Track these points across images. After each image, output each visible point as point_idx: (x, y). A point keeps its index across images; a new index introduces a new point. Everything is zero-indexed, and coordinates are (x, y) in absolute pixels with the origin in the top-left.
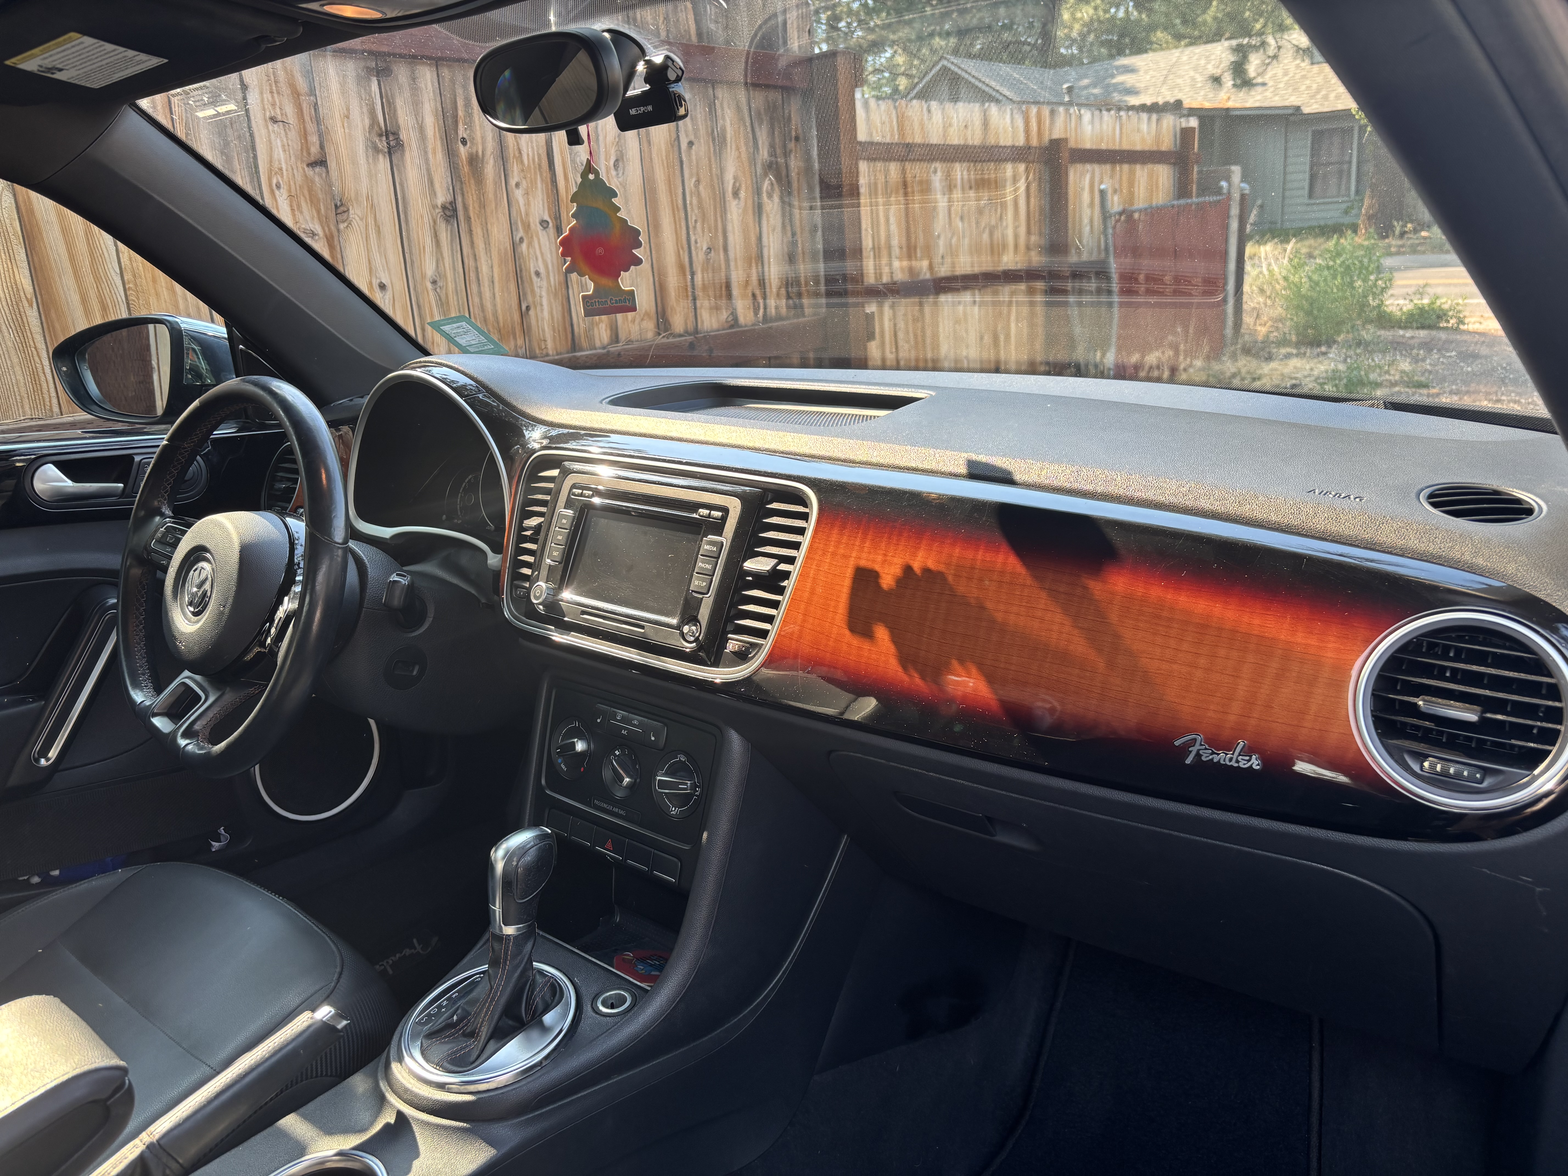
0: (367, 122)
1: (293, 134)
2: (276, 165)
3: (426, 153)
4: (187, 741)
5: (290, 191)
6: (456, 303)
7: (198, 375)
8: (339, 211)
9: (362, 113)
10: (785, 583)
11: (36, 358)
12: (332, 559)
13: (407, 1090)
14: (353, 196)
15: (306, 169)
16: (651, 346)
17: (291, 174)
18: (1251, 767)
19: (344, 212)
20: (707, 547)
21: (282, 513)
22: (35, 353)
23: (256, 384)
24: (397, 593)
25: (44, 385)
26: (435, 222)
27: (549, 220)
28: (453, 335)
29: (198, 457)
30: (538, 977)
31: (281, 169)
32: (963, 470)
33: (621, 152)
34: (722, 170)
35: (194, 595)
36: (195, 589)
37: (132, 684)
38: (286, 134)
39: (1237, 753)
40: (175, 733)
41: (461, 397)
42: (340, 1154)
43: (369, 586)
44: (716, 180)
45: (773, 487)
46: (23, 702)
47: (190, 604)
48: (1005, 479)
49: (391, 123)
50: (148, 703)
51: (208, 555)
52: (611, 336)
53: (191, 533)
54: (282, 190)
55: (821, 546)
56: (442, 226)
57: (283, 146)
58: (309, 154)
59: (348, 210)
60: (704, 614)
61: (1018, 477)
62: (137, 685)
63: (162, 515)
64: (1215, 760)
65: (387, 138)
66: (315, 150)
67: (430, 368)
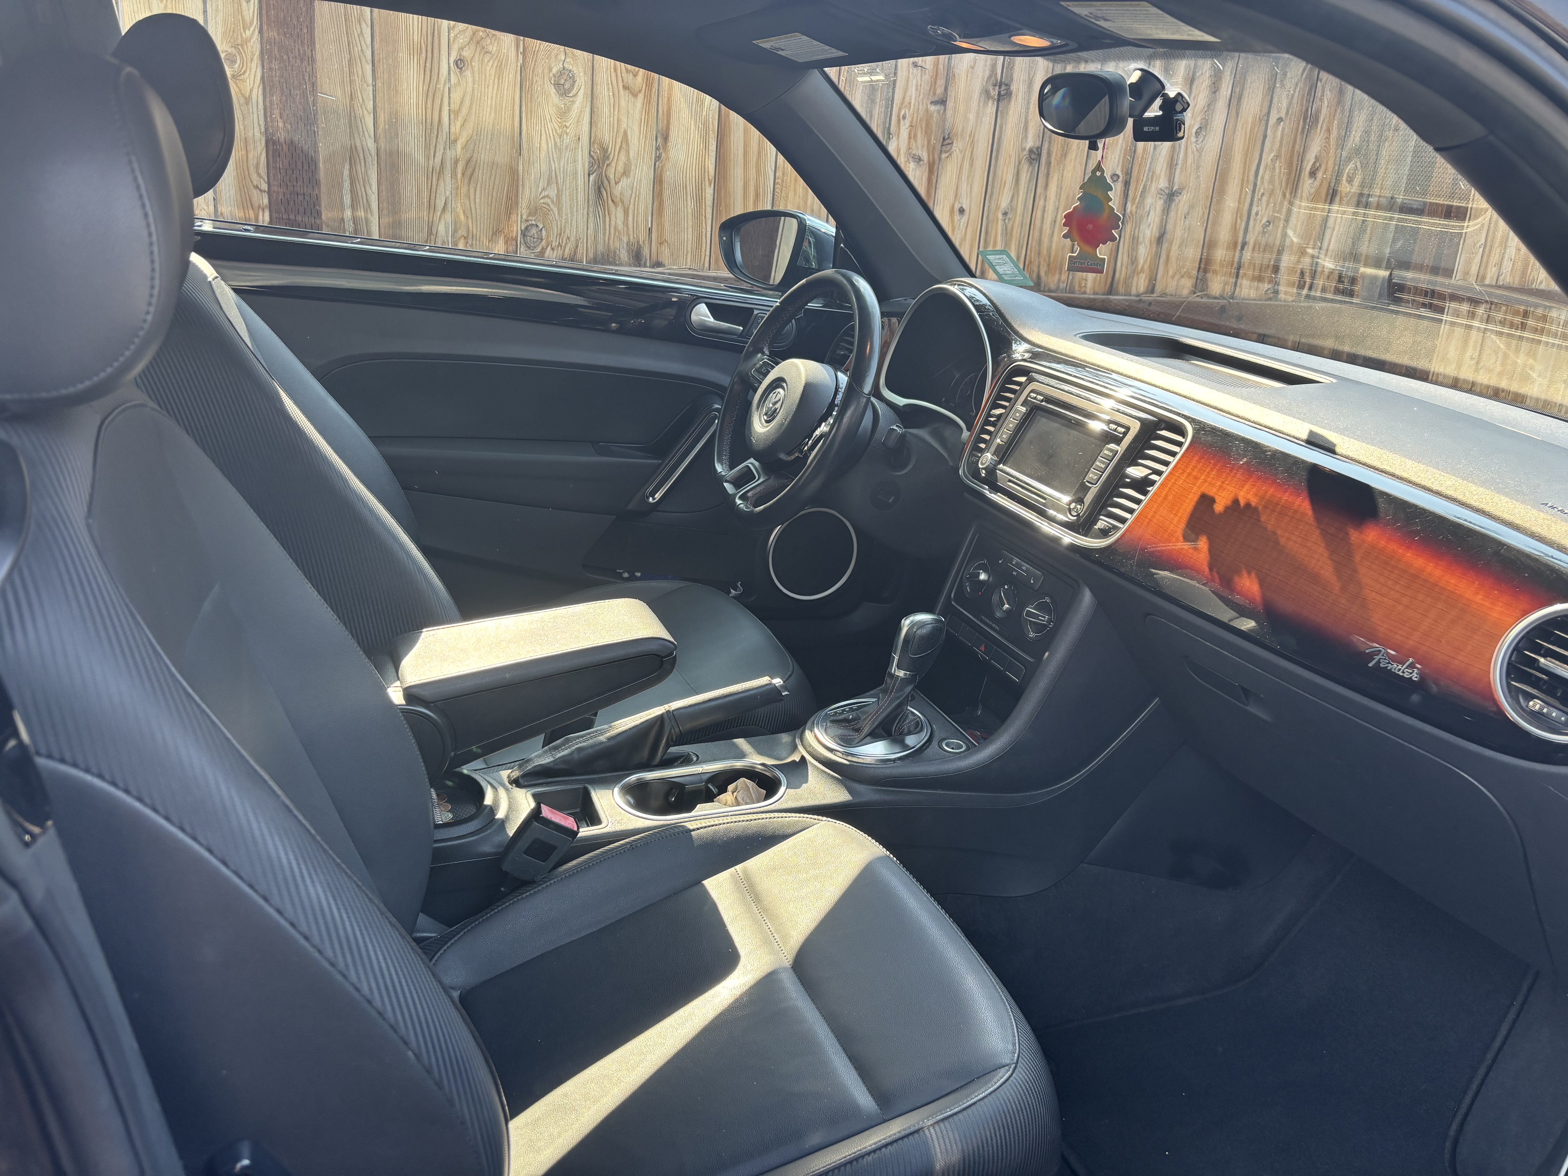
0: (987, 73)
1: (927, 77)
2: (907, 100)
3: (1028, 103)
4: (741, 502)
5: (911, 122)
6: (1018, 235)
7: (807, 260)
8: (945, 143)
9: (986, 65)
10: (1150, 489)
11: (704, 224)
12: (858, 403)
13: (810, 746)
14: (960, 131)
15: (929, 105)
16: (1182, 303)
17: (916, 108)
18: (1411, 677)
19: (949, 144)
20: (1106, 452)
21: (836, 369)
22: (704, 220)
23: (844, 276)
24: (893, 436)
25: (704, 245)
26: (1020, 163)
27: (1120, 175)
28: (994, 264)
29: (793, 320)
30: (910, 714)
31: (910, 103)
32: (1304, 436)
33: (1207, 120)
34: (1305, 149)
35: (770, 409)
36: (771, 405)
37: (717, 459)
38: (921, 76)
39: (1404, 667)
40: (735, 495)
41: (978, 312)
42: (763, 765)
43: (878, 431)
44: (1295, 158)
45: (1166, 419)
46: (649, 458)
47: (766, 414)
48: (1329, 449)
49: (1007, 76)
50: (723, 474)
51: (784, 385)
52: (1148, 287)
53: (777, 368)
54: (906, 121)
55: (1183, 467)
56: (1025, 167)
57: (917, 85)
58: (935, 94)
59: (953, 143)
60: (1089, 498)
61: (1338, 450)
62: (720, 461)
63: (763, 353)
64: (1389, 668)
65: (1000, 87)
66: (940, 90)
67: (965, 287)
